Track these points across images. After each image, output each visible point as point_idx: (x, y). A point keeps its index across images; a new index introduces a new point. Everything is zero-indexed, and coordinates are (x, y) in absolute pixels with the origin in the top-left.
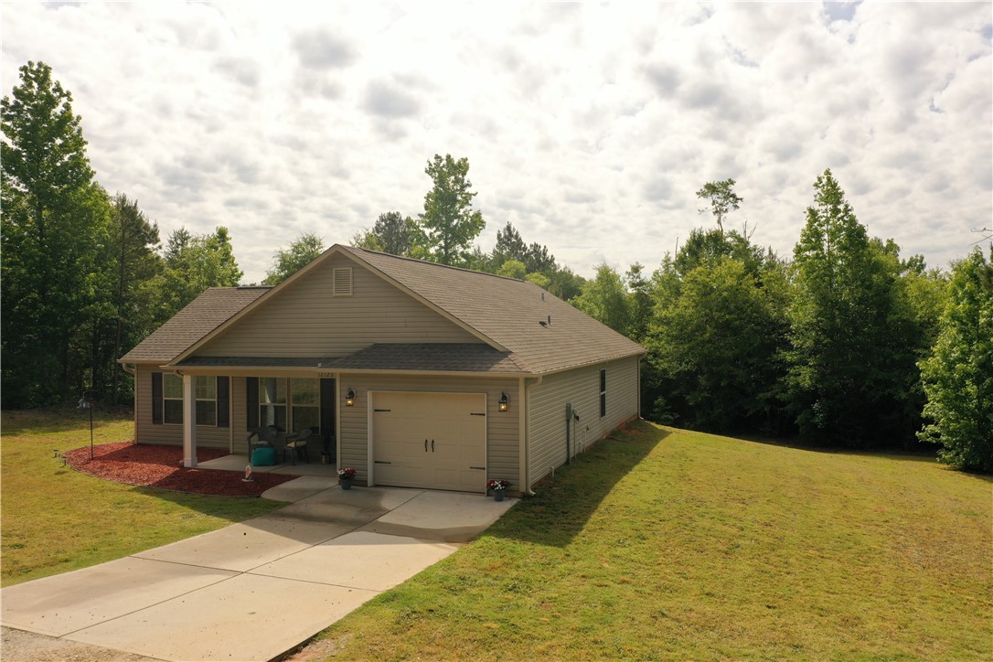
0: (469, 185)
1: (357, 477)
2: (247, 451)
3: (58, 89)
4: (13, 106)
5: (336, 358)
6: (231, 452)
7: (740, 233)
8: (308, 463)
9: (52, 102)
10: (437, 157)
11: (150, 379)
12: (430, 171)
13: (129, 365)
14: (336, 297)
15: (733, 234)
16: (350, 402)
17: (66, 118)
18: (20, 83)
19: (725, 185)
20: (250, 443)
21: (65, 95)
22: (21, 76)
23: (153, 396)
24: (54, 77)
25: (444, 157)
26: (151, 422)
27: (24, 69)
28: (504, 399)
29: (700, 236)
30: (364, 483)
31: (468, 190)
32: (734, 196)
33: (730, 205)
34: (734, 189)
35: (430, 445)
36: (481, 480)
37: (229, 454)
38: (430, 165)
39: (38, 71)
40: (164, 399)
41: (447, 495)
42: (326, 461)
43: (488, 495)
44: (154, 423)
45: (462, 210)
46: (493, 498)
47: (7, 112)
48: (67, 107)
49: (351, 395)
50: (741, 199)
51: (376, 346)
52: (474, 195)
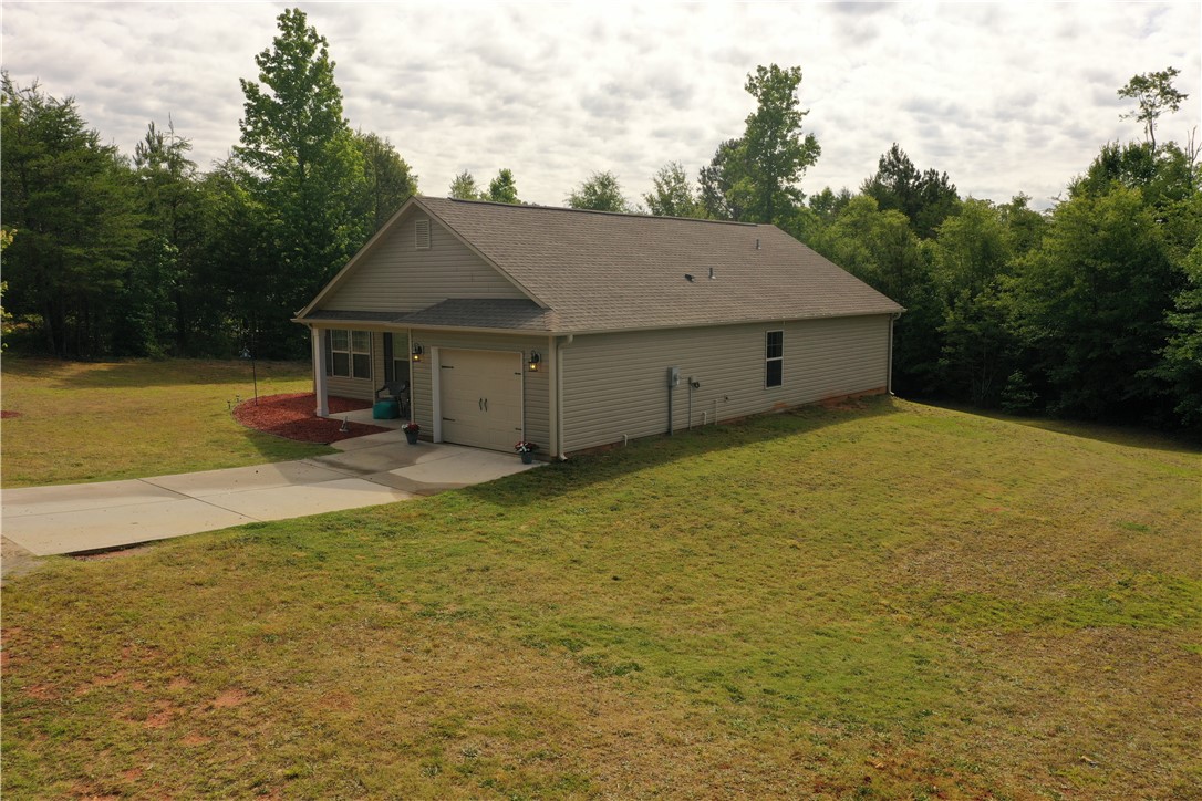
0: (796, 102)
2: (375, 404)
3: (314, 35)
4: (274, 58)
5: (407, 313)
7: (1182, 146)
9: (308, 50)
10: (760, 69)
12: (751, 88)
14: (419, 250)
15: (1170, 147)
16: (417, 358)
17: (323, 68)
18: (280, 34)
21: (320, 41)
22: (279, 25)
24: (308, 23)
25: (769, 69)
27: (282, 18)
28: (536, 359)
29: (1115, 151)
30: (429, 439)
31: (795, 108)
32: (1173, 92)
33: (1167, 105)
34: (1175, 83)
35: (484, 404)
38: (751, 79)
39: (294, 18)
40: (333, 354)
45: (790, 134)
47: (268, 65)
48: (323, 52)
49: (419, 351)
50: (1185, 96)
51: (450, 302)
52: (805, 114)
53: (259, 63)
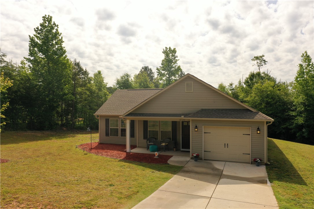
0: (177, 57)
1: (200, 157)
2: (146, 146)
3: (54, 24)
4: (40, 30)
5: (190, 114)
6: (137, 146)
7: (266, 73)
8: (169, 151)
9: (52, 28)
10: (166, 48)
11: (105, 121)
12: (164, 52)
13: (98, 116)
14: (187, 92)
15: (264, 73)
16: (196, 130)
17: (57, 33)
19: (261, 57)
20: (147, 143)
21: (56, 26)
22: (43, 20)
23: (106, 126)
24: (53, 20)
25: (168, 48)
26: (105, 136)
27: (44, 17)
28: (258, 129)
29: (253, 74)
30: (201, 159)
31: (177, 58)
32: (264, 60)
33: (263, 64)
34: (264, 58)
35: (226, 145)
36: (249, 158)
37: (137, 147)
38: (164, 50)
39: (48, 18)
40: (110, 128)
41: (238, 164)
42: (176, 150)
43: (251, 164)
44: (106, 136)
45: (174, 65)
46: (255, 165)
47: (38, 32)
48: (57, 30)
49: (196, 127)
50: (267, 62)
51: (202, 110)
52: (178, 60)
53: (35, 30)
